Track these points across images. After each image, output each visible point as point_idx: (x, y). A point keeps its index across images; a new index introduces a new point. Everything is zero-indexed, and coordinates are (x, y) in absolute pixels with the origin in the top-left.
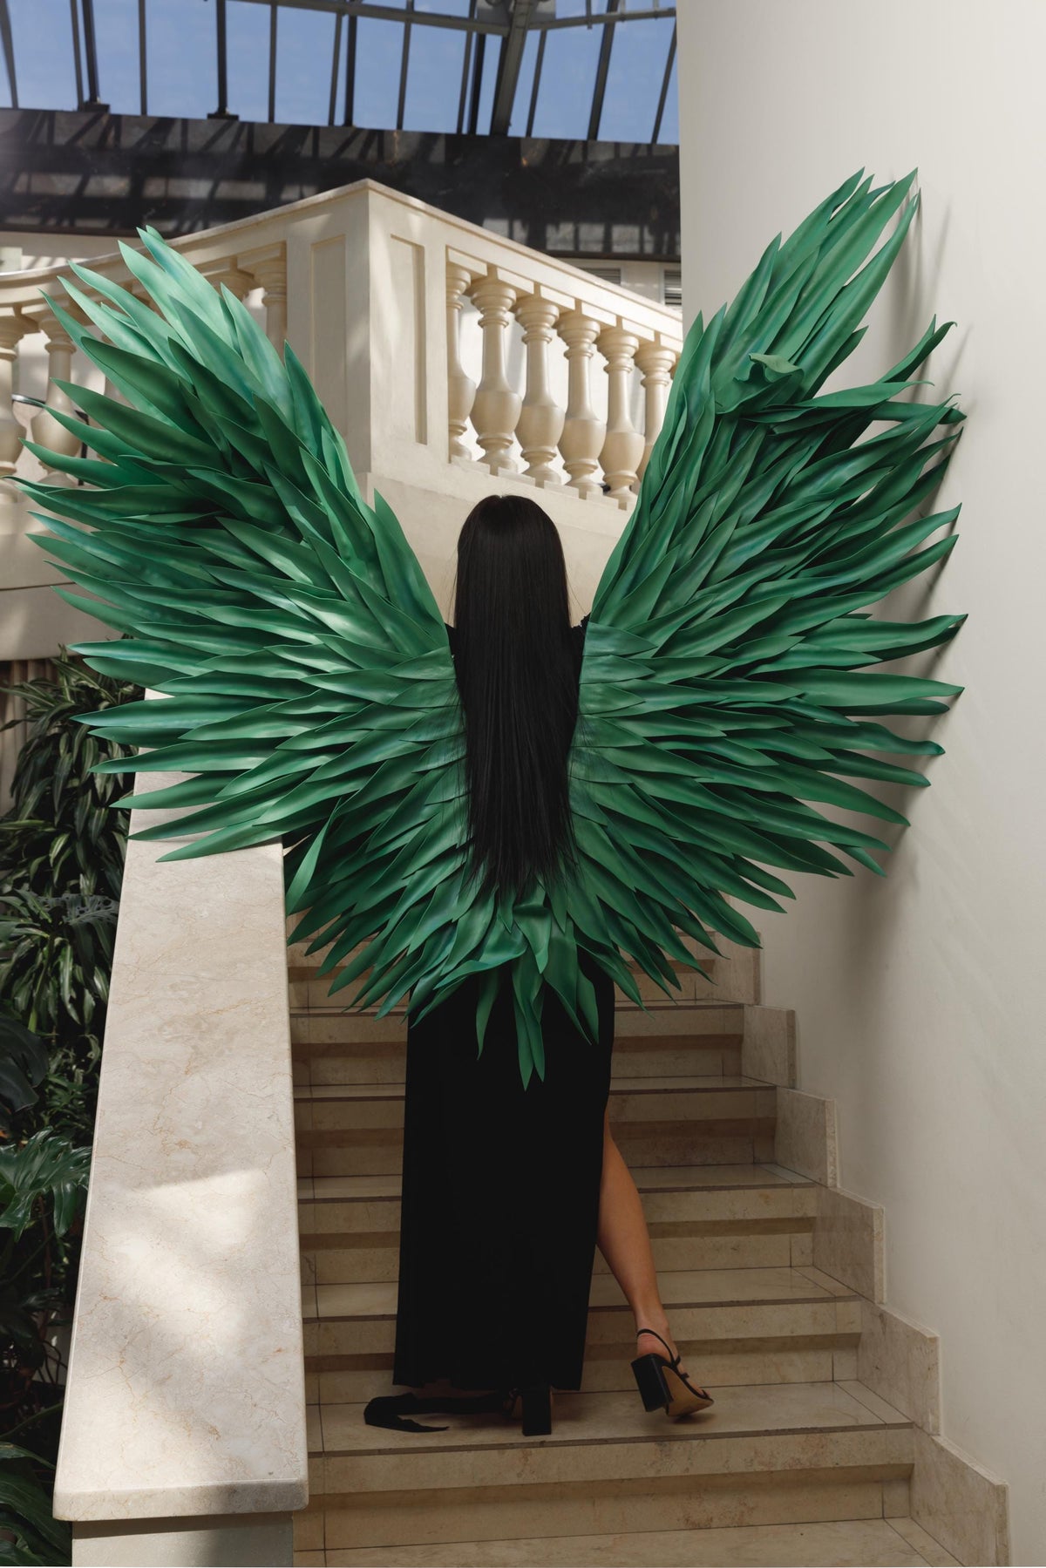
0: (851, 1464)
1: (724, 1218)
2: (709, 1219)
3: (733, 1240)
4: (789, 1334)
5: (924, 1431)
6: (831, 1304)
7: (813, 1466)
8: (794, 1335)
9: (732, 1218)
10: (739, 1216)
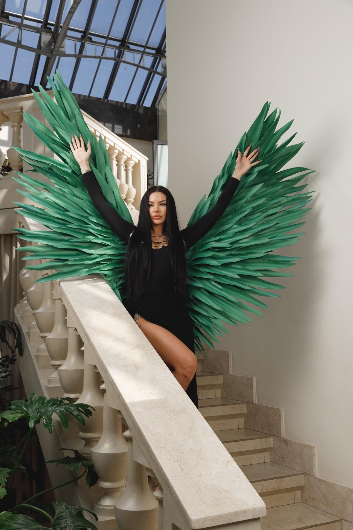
0: (288, 487)
1: (222, 414)
2: (218, 415)
3: (223, 421)
4: (254, 449)
5: (310, 475)
6: (265, 439)
7: (279, 489)
8: (256, 449)
9: (224, 415)
10: (226, 414)
